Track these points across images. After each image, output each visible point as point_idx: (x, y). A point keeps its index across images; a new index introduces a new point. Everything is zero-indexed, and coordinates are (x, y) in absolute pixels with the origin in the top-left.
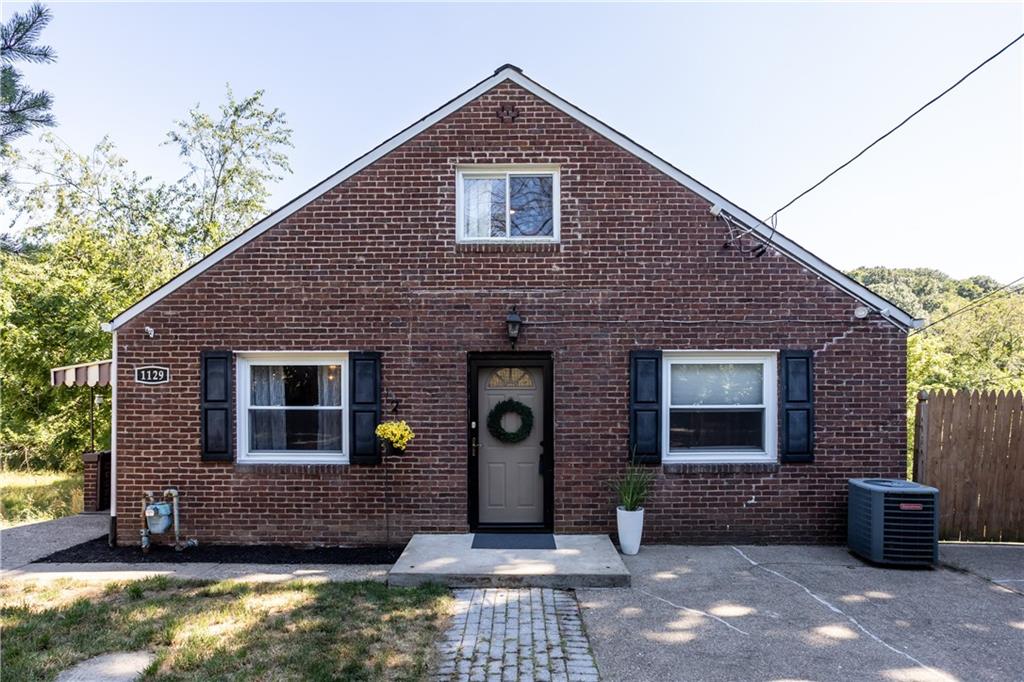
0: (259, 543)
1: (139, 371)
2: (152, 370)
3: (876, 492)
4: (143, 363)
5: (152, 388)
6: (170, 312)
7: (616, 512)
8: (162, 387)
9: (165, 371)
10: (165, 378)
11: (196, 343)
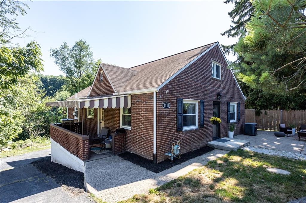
0: (186, 152)
1: (164, 104)
2: (166, 104)
3: (253, 125)
4: (164, 102)
5: (166, 110)
6: (170, 86)
7: (228, 132)
8: (168, 109)
9: (169, 104)
10: (169, 107)
11: (175, 96)
